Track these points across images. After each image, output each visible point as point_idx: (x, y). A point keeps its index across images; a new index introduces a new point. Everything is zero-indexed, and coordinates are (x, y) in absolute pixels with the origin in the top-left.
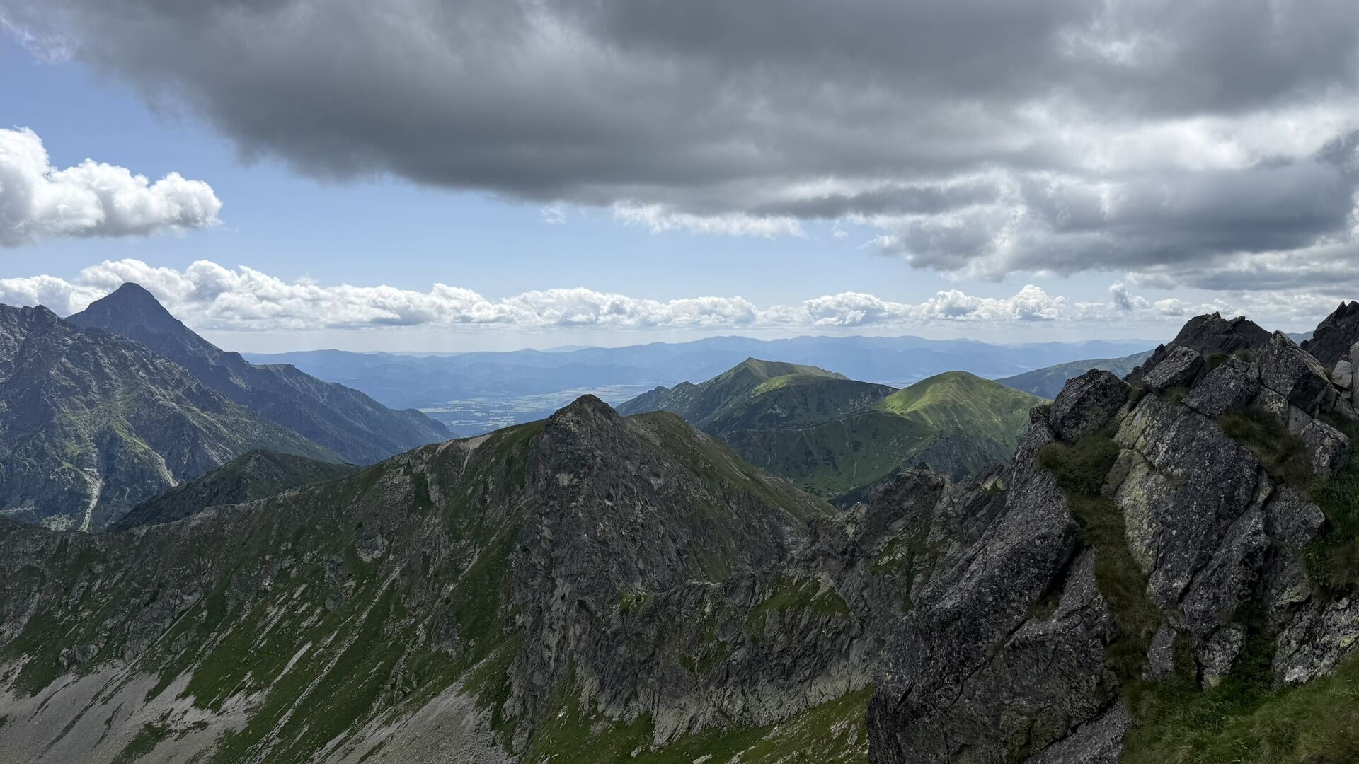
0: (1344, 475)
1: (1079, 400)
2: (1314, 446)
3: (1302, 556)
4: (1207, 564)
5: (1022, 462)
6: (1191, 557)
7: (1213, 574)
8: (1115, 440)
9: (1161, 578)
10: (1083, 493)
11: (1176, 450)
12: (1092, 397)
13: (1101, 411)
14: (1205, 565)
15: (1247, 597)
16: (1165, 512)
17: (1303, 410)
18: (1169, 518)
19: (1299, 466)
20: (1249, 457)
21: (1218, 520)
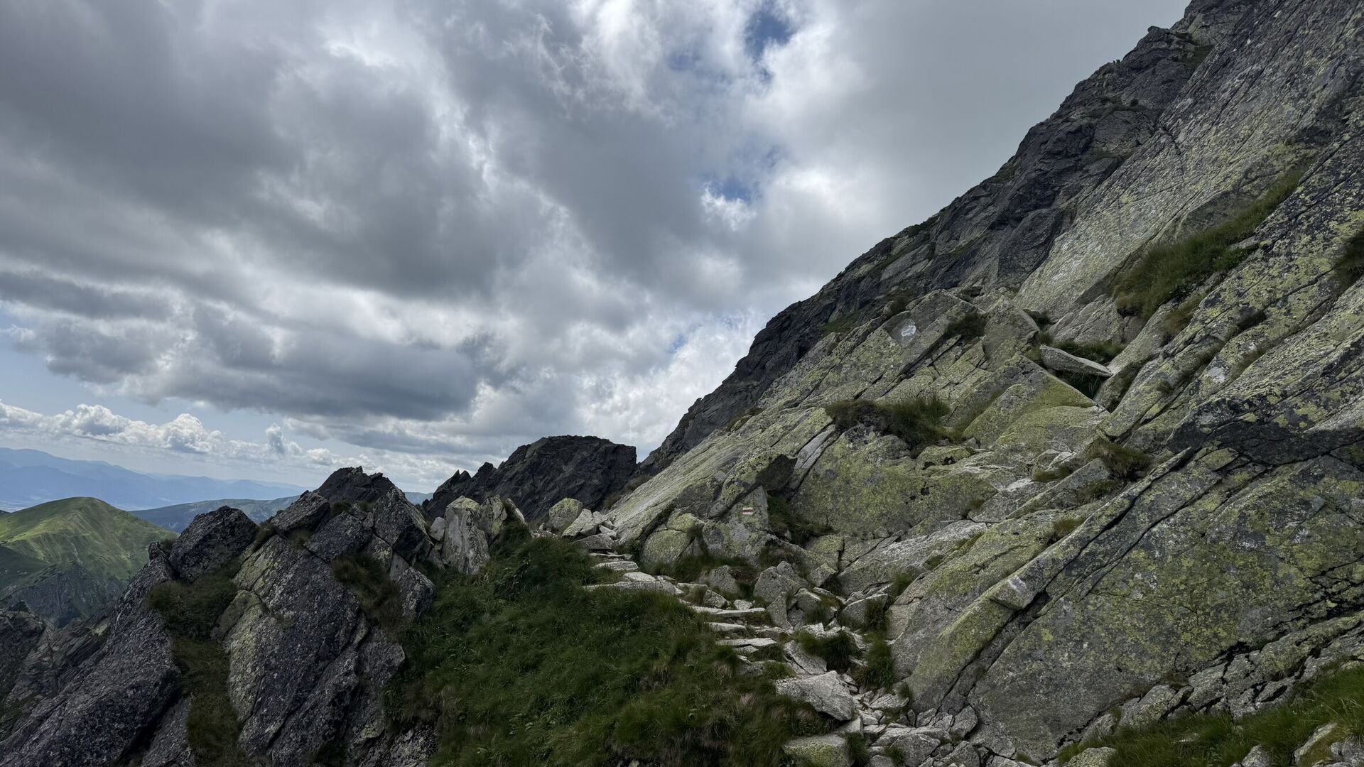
0: (426, 618)
1: (205, 537)
2: (406, 591)
3: (382, 693)
4: (301, 706)
5: (131, 602)
6: (286, 700)
7: (303, 716)
8: (234, 581)
9: (255, 723)
10: (191, 636)
11: (290, 592)
12: (218, 535)
13: (226, 550)
14: (298, 708)
15: (330, 736)
16: (270, 655)
17: (404, 558)
18: (273, 661)
19: (392, 609)
20: (352, 600)
21: (316, 661)
